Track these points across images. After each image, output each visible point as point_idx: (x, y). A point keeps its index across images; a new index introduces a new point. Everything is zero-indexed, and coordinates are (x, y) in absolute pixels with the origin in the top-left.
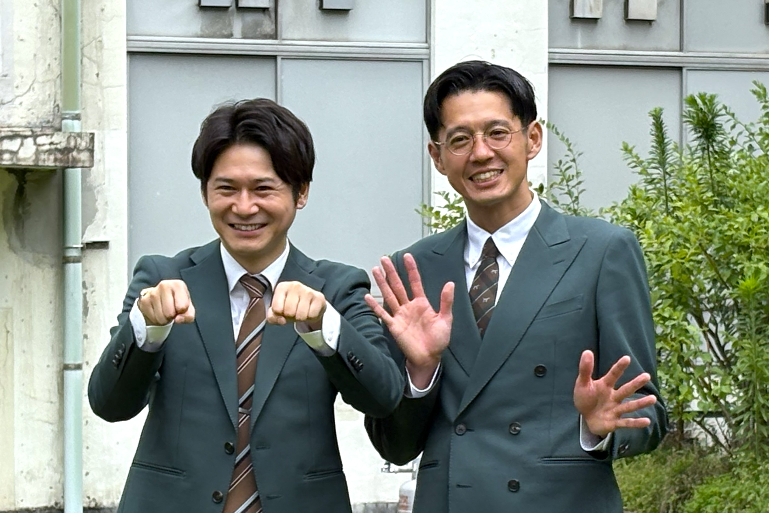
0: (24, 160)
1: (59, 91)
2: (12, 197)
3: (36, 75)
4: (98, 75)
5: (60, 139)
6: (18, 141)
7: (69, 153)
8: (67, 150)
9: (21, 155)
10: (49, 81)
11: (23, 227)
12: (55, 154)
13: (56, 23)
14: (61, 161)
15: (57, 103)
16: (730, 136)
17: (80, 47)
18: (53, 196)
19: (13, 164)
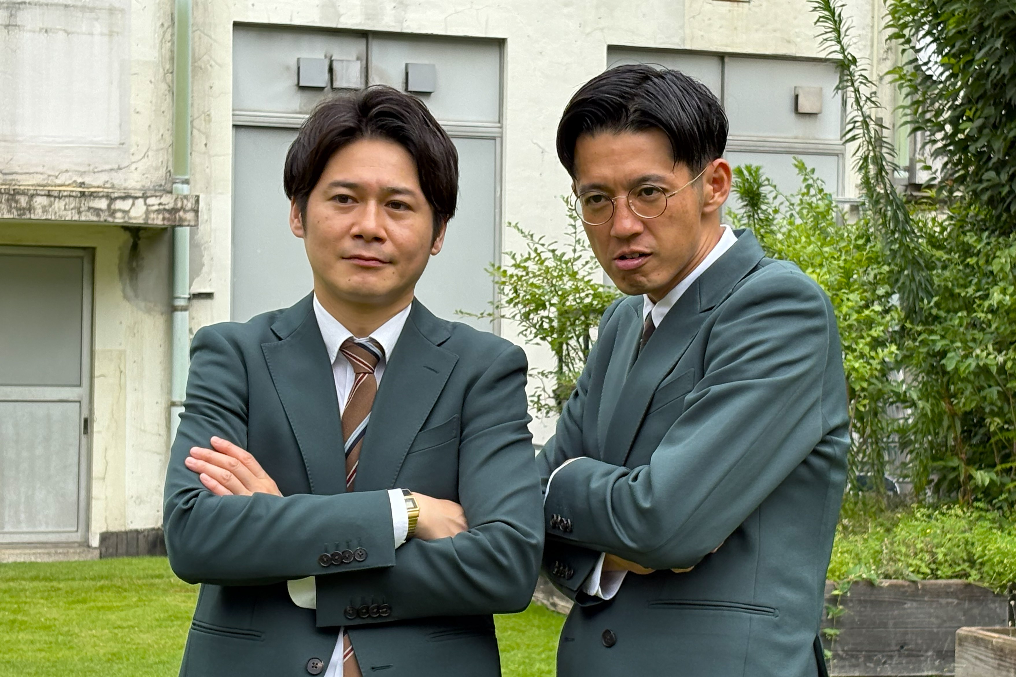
0: (135, 218)
1: (171, 159)
2: (127, 252)
3: (150, 144)
4: (206, 145)
5: (168, 201)
6: (130, 201)
7: (176, 213)
8: (174, 211)
9: (133, 214)
10: (162, 149)
11: (137, 279)
12: (163, 214)
13: (169, 98)
14: (169, 220)
15: (169, 169)
16: (773, 205)
17: (190, 119)
18: (163, 250)
19: (125, 222)
